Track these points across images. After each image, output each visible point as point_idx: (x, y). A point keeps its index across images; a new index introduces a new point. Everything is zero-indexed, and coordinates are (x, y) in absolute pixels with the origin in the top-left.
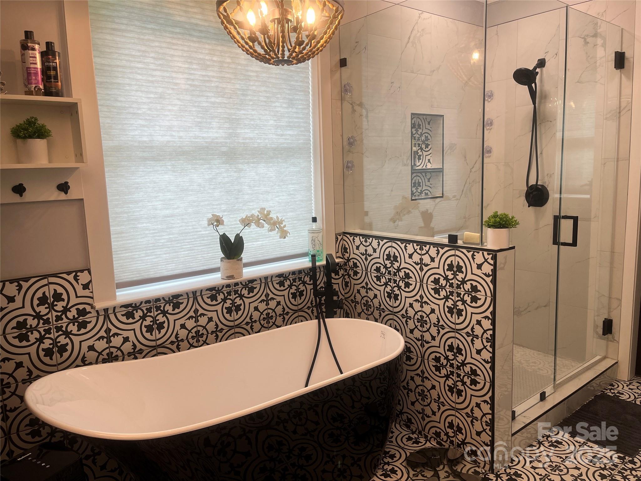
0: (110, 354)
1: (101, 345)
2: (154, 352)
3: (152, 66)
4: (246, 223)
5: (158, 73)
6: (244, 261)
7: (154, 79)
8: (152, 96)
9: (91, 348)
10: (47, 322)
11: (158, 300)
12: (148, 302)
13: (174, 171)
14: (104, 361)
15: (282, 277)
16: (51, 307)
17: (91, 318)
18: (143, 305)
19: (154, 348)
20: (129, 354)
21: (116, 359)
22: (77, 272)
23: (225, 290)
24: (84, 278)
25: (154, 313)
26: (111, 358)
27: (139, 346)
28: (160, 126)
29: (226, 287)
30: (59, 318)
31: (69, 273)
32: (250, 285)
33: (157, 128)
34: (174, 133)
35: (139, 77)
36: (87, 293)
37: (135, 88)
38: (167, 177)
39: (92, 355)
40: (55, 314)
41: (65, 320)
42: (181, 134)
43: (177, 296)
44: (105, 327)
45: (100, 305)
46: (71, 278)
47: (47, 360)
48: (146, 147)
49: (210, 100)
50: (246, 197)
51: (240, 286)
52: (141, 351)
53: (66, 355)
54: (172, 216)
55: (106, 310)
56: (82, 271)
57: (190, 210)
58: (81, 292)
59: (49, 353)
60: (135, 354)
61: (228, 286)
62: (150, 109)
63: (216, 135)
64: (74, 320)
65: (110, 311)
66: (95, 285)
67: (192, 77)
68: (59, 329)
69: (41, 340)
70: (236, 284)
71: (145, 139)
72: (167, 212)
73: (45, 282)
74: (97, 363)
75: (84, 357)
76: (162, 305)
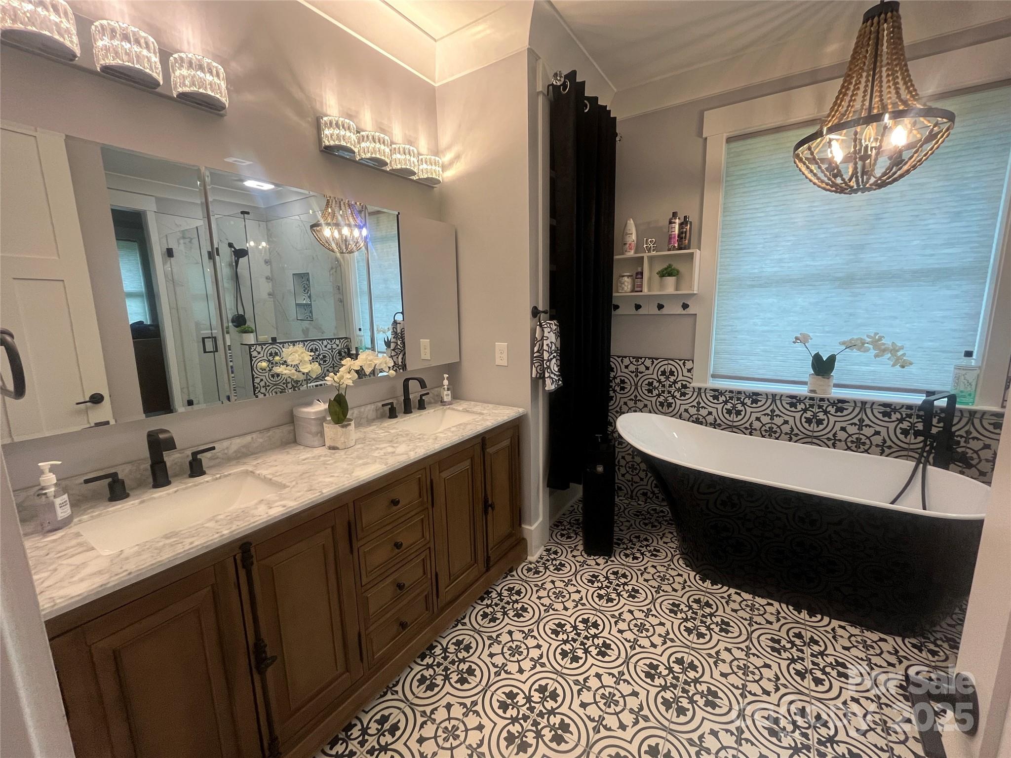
0: (698, 419)
1: (693, 411)
2: (731, 429)
3: (772, 213)
4: (850, 345)
5: (776, 218)
6: (835, 382)
7: (772, 223)
8: (768, 237)
9: (686, 411)
10: (664, 386)
11: (739, 392)
12: (731, 392)
13: (777, 296)
14: (693, 422)
16: (667, 378)
17: (689, 391)
18: (727, 393)
19: (731, 427)
20: (711, 424)
21: (701, 423)
22: (685, 360)
23: (808, 403)
24: (689, 365)
25: (735, 401)
26: (697, 421)
27: (719, 421)
28: (771, 260)
29: (809, 400)
30: (670, 386)
31: (680, 360)
32: (840, 405)
33: (768, 262)
34: (783, 265)
35: (759, 224)
36: (689, 375)
37: (754, 233)
38: (770, 300)
39: (685, 415)
40: (669, 383)
41: (674, 388)
42: (791, 264)
43: (757, 394)
44: (697, 400)
45: (695, 384)
46: (681, 363)
47: (660, 408)
48: (755, 277)
49: (830, 231)
50: (860, 321)
51: (827, 402)
52: (719, 425)
53: (671, 409)
54: (771, 331)
55: (700, 389)
56: (688, 360)
57: (789, 328)
58: (686, 373)
59: (662, 404)
60: (714, 425)
61: (812, 399)
62: (763, 248)
63: (830, 263)
64: (678, 390)
65: (702, 391)
66: (694, 371)
67: (813, 213)
68: (669, 392)
69: (659, 395)
70: (822, 400)
71: (756, 271)
72: (766, 328)
73: (666, 362)
74: (688, 421)
75: (681, 414)
76: (743, 398)
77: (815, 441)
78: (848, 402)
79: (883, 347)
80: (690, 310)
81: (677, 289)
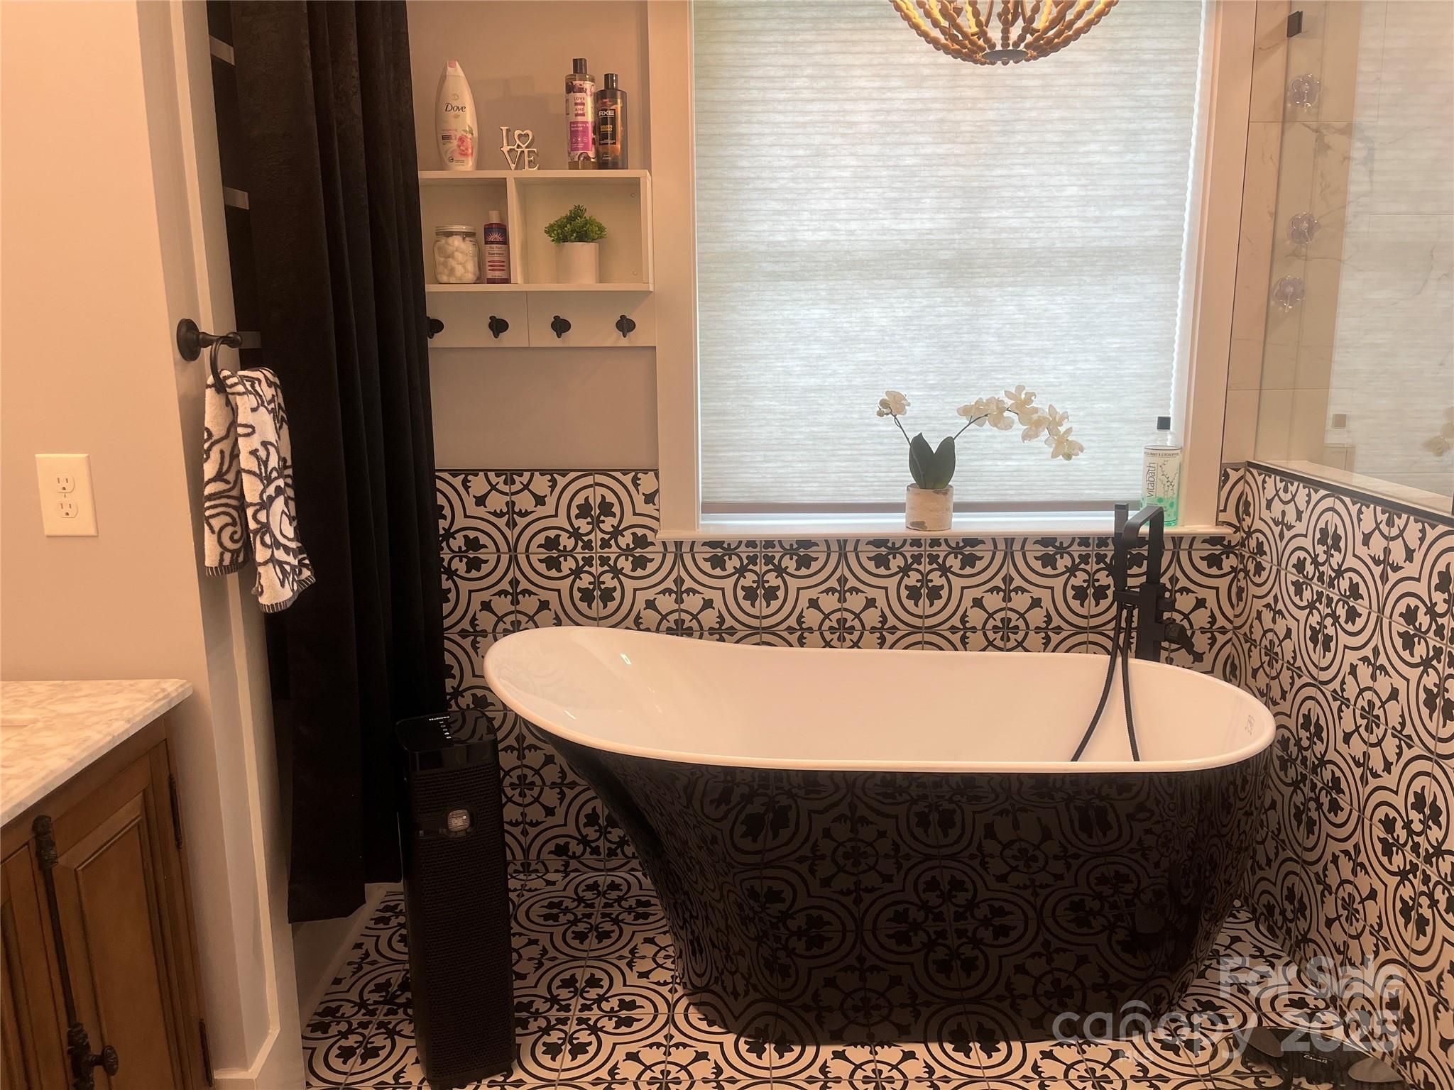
0: (680, 622)
1: (666, 603)
2: (756, 638)
3: (807, 94)
4: (977, 414)
5: (816, 106)
6: (956, 498)
7: (808, 118)
8: (801, 152)
9: (650, 604)
10: (588, 546)
11: (769, 544)
12: (751, 544)
13: (832, 301)
14: (670, 631)
15: (1051, 547)
16: (596, 523)
17: (651, 552)
18: (743, 548)
19: (757, 631)
20: (712, 631)
21: (689, 633)
22: (637, 471)
23: (909, 551)
24: (647, 484)
25: (761, 567)
26: (680, 630)
27: (729, 622)
28: (812, 212)
29: (912, 545)
30: (605, 544)
31: (625, 472)
32: (968, 549)
33: (806, 215)
34: (838, 225)
35: (779, 118)
36: (649, 509)
37: (769, 140)
38: (816, 313)
39: (650, 617)
40: (600, 535)
41: (614, 548)
42: (854, 225)
43: (806, 543)
44: (674, 575)
45: (667, 533)
46: (627, 480)
47: (583, 606)
48: (782, 253)
49: (923, 151)
50: (989, 360)
51: (944, 547)
52: (732, 632)
53: (612, 606)
54: (820, 389)
55: (678, 544)
56: (645, 472)
57: (858, 381)
58: (641, 507)
59: (587, 596)
60: (721, 632)
61: (916, 542)
62: (793, 179)
63: (928, 225)
64: (627, 552)
65: (686, 548)
66: (662, 499)
67: (885, 106)
68: (604, 561)
69: (577, 573)
70: (935, 542)
71: (780, 238)
72: (812, 382)
73: (588, 480)
74: (658, 630)
75: (638, 617)
76: (778, 556)
77: (929, 637)
78: (983, 542)
79: (1035, 417)
80: (639, 338)
81: (601, 280)
